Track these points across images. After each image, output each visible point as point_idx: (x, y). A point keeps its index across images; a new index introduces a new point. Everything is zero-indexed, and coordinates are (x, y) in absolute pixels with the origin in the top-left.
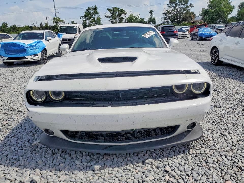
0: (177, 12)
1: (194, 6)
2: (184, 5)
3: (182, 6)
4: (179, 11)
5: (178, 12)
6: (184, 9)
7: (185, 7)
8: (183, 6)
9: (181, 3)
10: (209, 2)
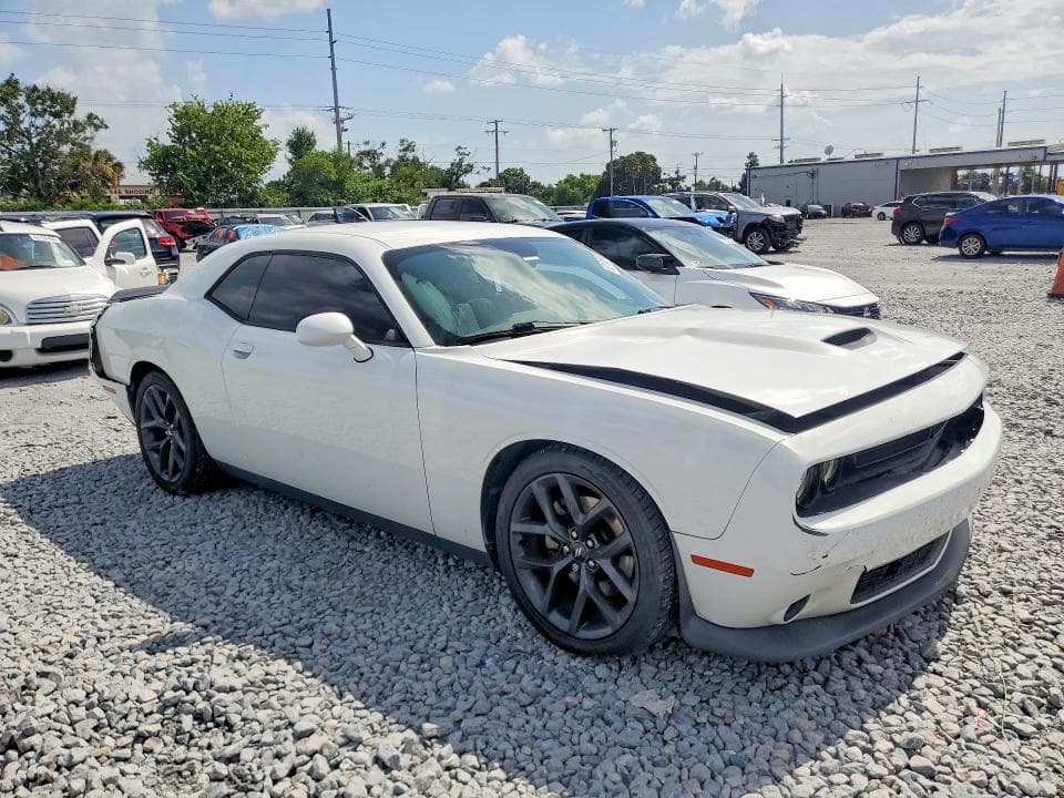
0: (27, 148)
1: (106, 127)
2: (57, 115)
3: (49, 122)
4: (34, 141)
5: (31, 144)
6: (62, 137)
7: (62, 125)
8: (55, 122)
9: (39, 107)
10: (176, 116)
